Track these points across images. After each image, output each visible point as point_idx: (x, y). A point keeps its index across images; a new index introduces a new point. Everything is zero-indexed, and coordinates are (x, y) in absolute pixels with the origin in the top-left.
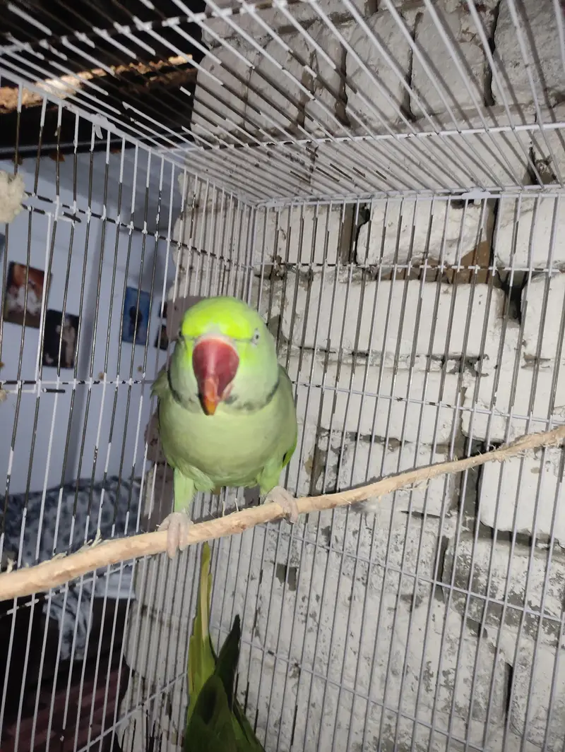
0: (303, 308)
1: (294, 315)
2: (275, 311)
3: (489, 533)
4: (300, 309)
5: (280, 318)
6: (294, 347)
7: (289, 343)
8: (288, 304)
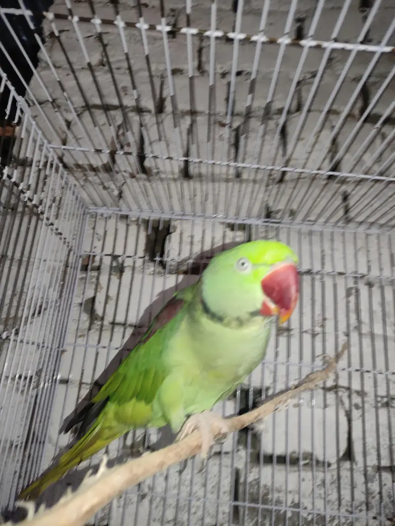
0: (115, 292)
1: (107, 297)
2: (90, 294)
3: (269, 459)
4: (113, 292)
5: (93, 300)
6: (106, 323)
7: (102, 319)
8: (102, 288)
